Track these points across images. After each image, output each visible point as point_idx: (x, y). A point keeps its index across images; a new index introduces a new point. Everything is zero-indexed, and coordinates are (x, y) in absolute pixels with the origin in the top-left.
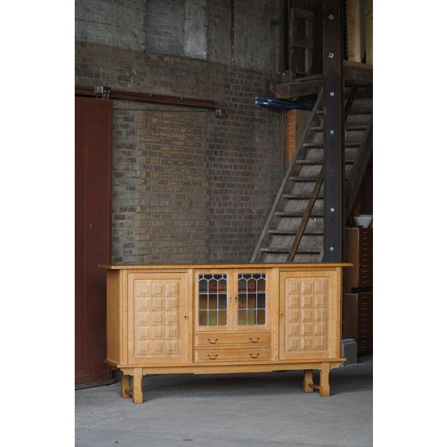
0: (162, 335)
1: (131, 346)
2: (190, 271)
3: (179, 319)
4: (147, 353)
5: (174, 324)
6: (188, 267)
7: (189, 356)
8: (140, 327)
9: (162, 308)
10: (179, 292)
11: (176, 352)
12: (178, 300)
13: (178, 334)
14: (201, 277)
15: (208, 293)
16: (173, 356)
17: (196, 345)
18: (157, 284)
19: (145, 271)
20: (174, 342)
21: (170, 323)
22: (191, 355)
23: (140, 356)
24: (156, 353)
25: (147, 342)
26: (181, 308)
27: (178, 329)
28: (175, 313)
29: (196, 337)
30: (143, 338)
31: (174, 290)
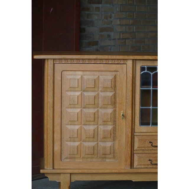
0: (94, 136)
1: (57, 148)
2: (130, 63)
3: (115, 118)
4: (76, 156)
5: (110, 123)
6: (126, 57)
7: (126, 161)
8: (69, 127)
9: (95, 105)
10: (115, 86)
11: (110, 156)
12: (115, 96)
13: (113, 135)
14: (143, 69)
15: (151, 88)
16: (107, 160)
17: (136, 148)
18: (89, 77)
19: (75, 62)
20: (109, 144)
21: (105, 123)
22: (129, 160)
23: (68, 160)
24: (86, 156)
25: (77, 144)
26: (117, 105)
27: (114, 129)
28: (110, 111)
29: (136, 139)
30: (72, 139)
31: (109, 84)
